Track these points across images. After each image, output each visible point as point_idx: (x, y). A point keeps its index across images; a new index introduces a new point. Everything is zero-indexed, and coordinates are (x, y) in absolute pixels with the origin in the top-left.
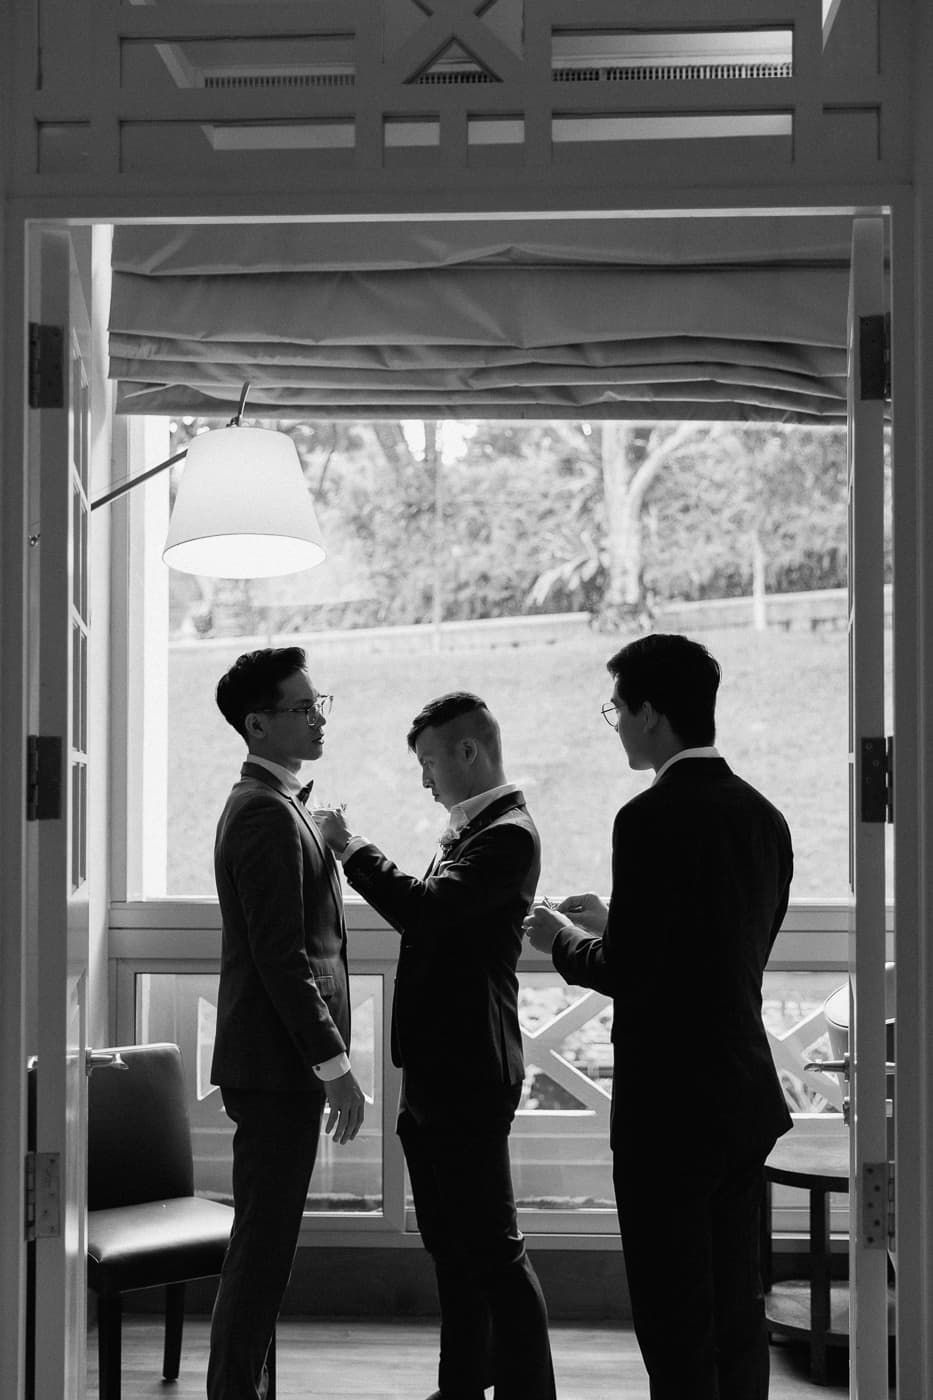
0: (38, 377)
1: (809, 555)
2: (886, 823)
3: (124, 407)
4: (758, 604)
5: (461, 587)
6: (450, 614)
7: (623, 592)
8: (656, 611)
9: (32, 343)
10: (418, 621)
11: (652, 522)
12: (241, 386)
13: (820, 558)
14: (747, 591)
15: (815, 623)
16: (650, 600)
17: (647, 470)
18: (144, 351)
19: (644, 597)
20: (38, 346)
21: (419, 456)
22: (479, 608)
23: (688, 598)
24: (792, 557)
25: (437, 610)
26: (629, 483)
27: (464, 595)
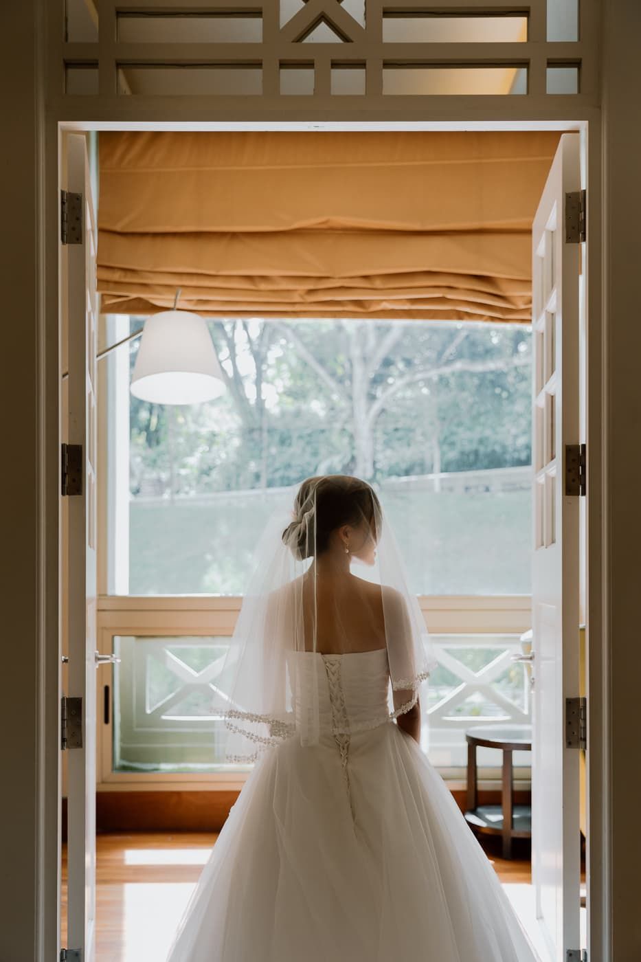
0: (66, 224)
1: (462, 453)
2: (580, 496)
3: (105, 309)
4: (436, 477)
5: (276, 470)
6: (270, 484)
7: (365, 471)
8: (383, 483)
9: (63, 203)
10: (253, 488)
11: (379, 434)
12: (173, 297)
13: (468, 456)
14: (431, 471)
15: (467, 489)
16: (379, 476)
17: (377, 406)
18: (117, 276)
19: (375, 475)
20: (66, 205)
21: (252, 401)
22: (286, 482)
23: (399, 475)
24: (453, 455)
25: (263, 481)
26: (368, 411)
27: (278, 475)
